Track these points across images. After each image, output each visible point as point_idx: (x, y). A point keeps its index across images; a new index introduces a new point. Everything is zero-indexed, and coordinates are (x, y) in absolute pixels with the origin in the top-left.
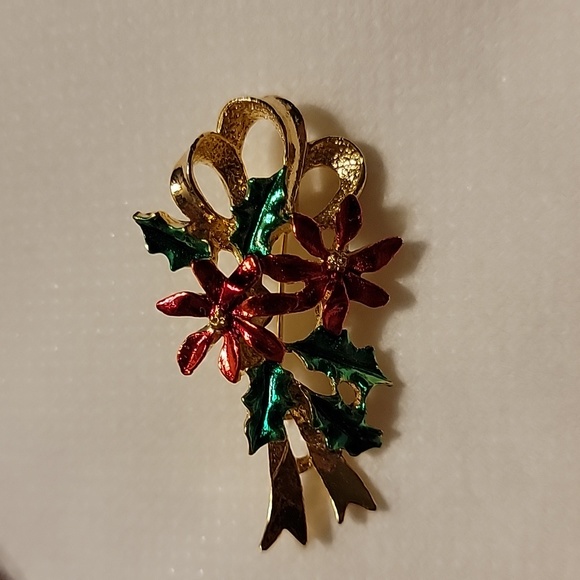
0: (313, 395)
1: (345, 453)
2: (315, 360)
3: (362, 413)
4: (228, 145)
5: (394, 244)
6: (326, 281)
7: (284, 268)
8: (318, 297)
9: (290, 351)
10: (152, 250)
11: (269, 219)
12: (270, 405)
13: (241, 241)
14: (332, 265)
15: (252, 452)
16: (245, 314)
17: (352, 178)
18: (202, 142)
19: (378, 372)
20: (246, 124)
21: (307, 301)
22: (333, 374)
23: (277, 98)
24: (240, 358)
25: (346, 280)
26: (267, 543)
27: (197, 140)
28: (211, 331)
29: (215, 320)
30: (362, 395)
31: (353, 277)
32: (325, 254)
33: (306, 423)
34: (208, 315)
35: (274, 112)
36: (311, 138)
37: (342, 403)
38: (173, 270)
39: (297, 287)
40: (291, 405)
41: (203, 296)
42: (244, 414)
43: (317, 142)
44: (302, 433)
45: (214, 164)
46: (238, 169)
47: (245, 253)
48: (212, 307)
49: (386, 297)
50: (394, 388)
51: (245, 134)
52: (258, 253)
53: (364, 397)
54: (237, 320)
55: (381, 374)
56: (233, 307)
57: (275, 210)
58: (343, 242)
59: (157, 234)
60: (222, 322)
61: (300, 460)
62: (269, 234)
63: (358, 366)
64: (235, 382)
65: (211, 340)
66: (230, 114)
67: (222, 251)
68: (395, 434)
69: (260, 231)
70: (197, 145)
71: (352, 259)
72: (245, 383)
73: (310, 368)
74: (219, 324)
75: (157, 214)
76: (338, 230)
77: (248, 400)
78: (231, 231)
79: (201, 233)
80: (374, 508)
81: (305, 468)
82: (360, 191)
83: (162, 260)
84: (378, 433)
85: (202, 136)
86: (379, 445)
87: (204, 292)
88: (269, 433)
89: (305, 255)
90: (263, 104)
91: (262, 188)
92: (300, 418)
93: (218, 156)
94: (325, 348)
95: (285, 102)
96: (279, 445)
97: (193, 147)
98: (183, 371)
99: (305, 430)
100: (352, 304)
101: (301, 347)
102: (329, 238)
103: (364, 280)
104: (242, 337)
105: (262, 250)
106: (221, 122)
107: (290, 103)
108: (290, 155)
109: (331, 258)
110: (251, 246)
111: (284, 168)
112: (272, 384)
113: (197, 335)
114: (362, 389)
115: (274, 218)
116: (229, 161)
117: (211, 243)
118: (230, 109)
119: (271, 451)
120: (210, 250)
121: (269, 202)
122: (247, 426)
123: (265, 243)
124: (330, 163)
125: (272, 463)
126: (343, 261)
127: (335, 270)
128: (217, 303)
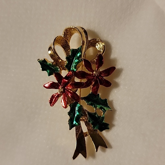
0: (88, 113)
1: (98, 131)
2: (89, 102)
3: (103, 118)
4: (65, 40)
5: (114, 68)
6: (93, 79)
7: (81, 75)
8: (91, 83)
9: (82, 100)
10: (43, 70)
11: (76, 61)
12: (76, 115)
13: (68, 67)
14: (95, 74)
15: (70, 130)
16: (69, 88)
17: (101, 50)
18: (58, 38)
19: (108, 106)
20: (71, 35)
21: (87, 85)
22: (95, 107)
24: (67, 101)
25: (99, 79)
26: (75, 157)
27: (56, 38)
28: (59, 93)
29: (60, 90)
30: (103, 113)
31: (101, 78)
32: (93, 71)
33: (87, 121)
34: (58, 88)
37: (97, 115)
38: (49, 76)
39: (84, 81)
40: (82, 115)
42: (68, 117)
43: (91, 40)
44: (85, 124)
45: (61, 45)
46: (68, 47)
47: (69, 70)
48: (59, 86)
49: (111, 84)
50: (113, 111)
51: (71, 38)
52: (73, 70)
53: (104, 114)
54: (67, 90)
56: (65, 86)
57: (78, 58)
58: (98, 68)
59: (44, 65)
60: (62, 90)
61: (85, 133)
62: (76, 65)
63: (102, 105)
64: (65, 108)
65: (58, 96)
66: (66, 32)
67: (63, 70)
68: (113, 125)
69: (74, 64)
71: (101, 73)
72: (69, 109)
73: (88, 104)
75: (44, 59)
76: (97, 64)
77: (69, 113)
78: (66, 64)
79: (56, 65)
80: (107, 148)
81: (87, 135)
82: (104, 54)
83: (46, 73)
84: (108, 125)
85: (58, 37)
86: (108, 129)
87: (57, 82)
88: (75, 124)
89: (87, 71)
90: (75, 29)
91: (75, 52)
92: (85, 120)
93: (63, 43)
94: (93, 99)
95: (83, 28)
96: (79, 128)
97: (55, 39)
98: (51, 105)
99: (87, 124)
100: (101, 86)
101: (85, 99)
102: (94, 67)
103: (104, 79)
104: (68, 95)
105: (74, 70)
106: (64, 34)
108: (83, 44)
109: (94, 72)
110: (71, 69)
111: (81, 46)
112: (77, 109)
113: (55, 95)
114: (103, 111)
115: (78, 60)
116: (66, 45)
117: (59, 68)
118: (66, 30)
119: (76, 129)
120: (59, 70)
121: (76, 56)
122: (69, 121)
123: (75, 68)
124: (95, 46)
125: (76, 133)
126: (98, 73)
127: (96, 76)
128: (61, 85)
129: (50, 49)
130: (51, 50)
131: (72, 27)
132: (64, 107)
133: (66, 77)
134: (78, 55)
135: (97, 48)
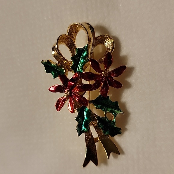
0: (98, 117)
1: (110, 136)
2: (99, 106)
3: (114, 123)
4: (70, 38)
5: (124, 67)
6: (101, 80)
7: (89, 76)
8: (99, 85)
9: (91, 103)
10: (47, 72)
11: (83, 61)
12: (84, 120)
13: (74, 68)
14: (103, 75)
15: (78, 136)
16: (76, 91)
17: (110, 48)
18: (61, 37)
19: (119, 109)
20: (77, 32)
21: (95, 87)
22: (104, 110)
23: (86, 23)
24: (74, 105)
25: (108, 80)
26: (85, 165)
27: (60, 36)
28: (65, 97)
29: (66, 94)
30: (114, 117)
31: (111, 79)
32: (101, 72)
33: (96, 126)
34: (64, 92)
35: (84, 27)
37: (108, 119)
38: (54, 78)
39: (92, 82)
40: (91, 120)
41: (63, 86)
42: (76, 123)
43: (99, 37)
44: (95, 129)
45: (66, 44)
46: (74, 46)
47: (75, 71)
48: (65, 89)
49: (121, 85)
51: (76, 35)
52: (79, 72)
53: (115, 117)
54: (73, 93)
55: (120, 110)
56: (72, 89)
57: (84, 58)
58: (107, 67)
59: (49, 67)
60: (69, 94)
61: (95, 138)
62: (83, 66)
63: (112, 108)
64: (73, 113)
65: (65, 100)
66: (71, 29)
67: (69, 72)
68: (126, 130)
69: (80, 65)
70: (60, 38)
71: (110, 73)
72: (76, 113)
73: (97, 108)
74: (68, 95)
75: (48, 60)
76: (105, 64)
77: (77, 119)
78: (71, 65)
79: (62, 66)
80: (119, 154)
81: (97, 141)
82: (113, 51)
83: (50, 75)
84: (120, 129)
85: (61, 35)
86: (120, 133)
87: (63, 85)
88: (84, 129)
89: (94, 72)
90: (80, 25)
91: (81, 51)
92: (94, 125)
93: (67, 42)
94: (101, 102)
95: (88, 24)
96: (88, 133)
97: (58, 39)
98: (57, 110)
99: (97, 129)
100: (110, 87)
101: (94, 102)
102: (102, 66)
103: (114, 80)
104: (75, 99)
105: (81, 71)
106: (68, 31)
107: (90, 24)
108: (90, 41)
109: (103, 73)
110: (78, 70)
111: (87, 45)
112: (85, 113)
113: (61, 98)
114: (114, 115)
115: (84, 60)
116: (71, 43)
117: (65, 69)
118: (71, 27)
119: (86, 135)
120: (65, 71)
121: (83, 55)
122: (77, 127)
123: (82, 69)
124: (103, 43)
125: (86, 139)
126: (107, 73)
127: (104, 77)
128: (67, 88)
129: (53, 49)
130: (55, 50)
131: (76, 24)
132: (70, 111)
133: (72, 80)
134: (84, 55)
135: (106, 45)
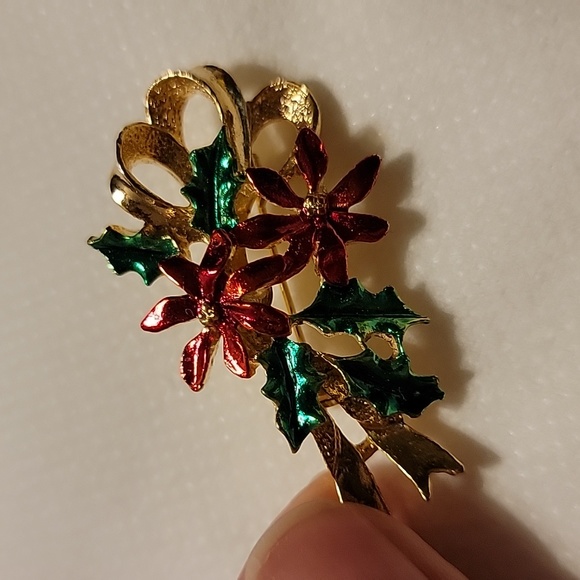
0: (343, 363)
1: (405, 417)
2: (332, 322)
3: (403, 359)
4: (161, 133)
6: (310, 231)
8: (309, 249)
9: (301, 323)
10: (121, 269)
11: (225, 188)
12: (298, 388)
13: (205, 221)
14: (310, 210)
15: (295, 449)
16: (232, 296)
17: (306, 119)
18: (128, 135)
19: (408, 311)
20: (177, 108)
22: (355, 331)
24: (245, 350)
25: (332, 222)
27: (121, 133)
28: (205, 330)
29: (204, 317)
30: (397, 342)
31: (341, 217)
32: (299, 203)
33: (348, 398)
34: (196, 315)
36: (248, 96)
37: (377, 357)
38: (148, 284)
39: (282, 247)
41: (183, 296)
42: (271, 407)
43: (255, 99)
44: (349, 412)
45: (154, 157)
46: (182, 154)
48: (195, 303)
49: (384, 224)
52: (226, 227)
53: (400, 343)
54: (227, 307)
55: (412, 313)
56: (218, 295)
57: (227, 175)
58: (315, 182)
59: (117, 250)
60: (212, 315)
61: (360, 446)
62: (231, 203)
63: (384, 312)
64: (248, 376)
65: (208, 342)
66: (155, 102)
67: (192, 244)
69: (222, 204)
70: (123, 139)
71: (331, 199)
72: (261, 374)
73: (326, 331)
74: (210, 319)
75: (109, 229)
76: (304, 170)
77: (269, 391)
78: (191, 217)
79: (160, 230)
80: (462, 471)
81: (370, 452)
82: (319, 127)
83: (134, 278)
84: (433, 380)
86: (441, 396)
87: (186, 293)
88: (307, 421)
91: (207, 158)
92: (339, 396)
93: (156, 148)
94: (339, 306)
96: (327, 434)
97: (119, 142)
98: (193, 389)
99: (353, 408)
101: (309, 315)
102: (299, 185)
103: (351, 214)
104: (241, 324)
105: (229, 223)
108: (228, 117)
109: (307, 204)
110: (219, 225)
111: (223, 129)
112: (292, 362)
113: (192, 345)
114: (395, 335)
115: (229, 185)
116: (169, 149)
117: (174, 238)
118: (152, 96)
119: (320, 443)
120: (175, 245)
121: (218, 170)
122: (278, 420)
123: (231, 213)
125: (326, 457)
126: (321, 201)
127: (316, 215)
128: (200, 298)
129: (115, 183)
130: (121, 184)
131: (166, 77)
132: (240, 376)
133: (209, 261)
134: (225, 163)
135: (289, 118)
